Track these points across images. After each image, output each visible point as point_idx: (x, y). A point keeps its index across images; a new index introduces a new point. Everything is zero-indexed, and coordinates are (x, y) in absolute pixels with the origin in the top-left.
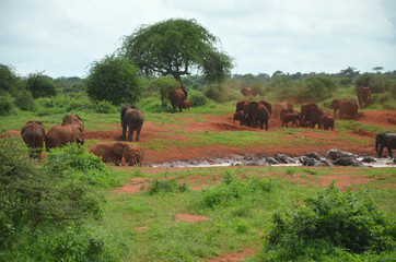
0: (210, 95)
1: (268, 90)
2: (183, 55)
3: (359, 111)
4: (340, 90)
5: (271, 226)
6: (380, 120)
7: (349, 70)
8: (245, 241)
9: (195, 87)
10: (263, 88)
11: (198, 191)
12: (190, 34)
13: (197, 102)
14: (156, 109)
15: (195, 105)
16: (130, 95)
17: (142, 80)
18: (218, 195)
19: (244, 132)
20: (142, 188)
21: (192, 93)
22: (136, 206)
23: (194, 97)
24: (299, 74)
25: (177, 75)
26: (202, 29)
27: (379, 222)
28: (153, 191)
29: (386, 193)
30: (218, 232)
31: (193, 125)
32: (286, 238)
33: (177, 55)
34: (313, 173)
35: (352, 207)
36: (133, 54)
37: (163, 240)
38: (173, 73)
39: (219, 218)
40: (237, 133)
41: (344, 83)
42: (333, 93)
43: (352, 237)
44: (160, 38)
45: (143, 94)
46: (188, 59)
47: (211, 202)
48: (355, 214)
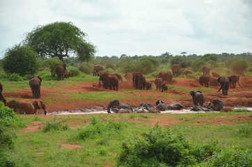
0: (82, 69)
1: (118, 66)
2: (64, 44)
3: (173, 79)
4: (161, 66)
5: (120, 151)
6: (185, 84)
7: (167, 54)
8: (104, 160)
9: (72, 65)
10: (115, 65)
11: (75, 129)
12: (68, 31)
13: (73, 74)
14: (48, 78)
15: (72, 76)
16: (31, 70)
17: (39, 60)
18: (87, 132)
19: (103, 92)
20: (40, 128)
21: (69, 68)
22: (36, 139)
23: (72, 71)
24: (136, 56)
25: (61, 57)
26: (76, 28)
27: (186, 147)
28: (47, 130)
29: (190, 129)
30: (88, 155)
31: (71, 88)
32: (130, 158)
33: (60, 44)
34: (146, 117)
35: (170, 138)
36: (32, 44)
37: (53, 161)
38: (58, 56)
39: (89, 146)
40: (99, 93)
41: (163, 62)
42: (157, 68)
43: (170, 156)
44: (49, 34)
45: (39, 69)
46: (67, 47)
47: (83, 136)
48: (172, 142)
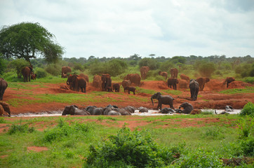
0: (49, 71)
1: (86, 68)
2: (31, 45)
3: (142, 81)
4: (129, 68)
5: (87, 153)
6: (153, 86)
7: (135, 56)
8: (71, 163)
9: (39, 66)
10: (83, 67)
11: (41, 132)
12: (35, 32)
13: (41, 75)
14: (14, 80)
15: (39, 77)
17: (4, 61)
18: (54, 134)
19: (71, 94)
20: (5, 130)
21: (36, 70)
23: (38, 72)
24: (105, 58)
25: (27, 58)
26: (43, 29)
27: (154, 149)
28: (12, 132)
29: (158, 131)
30: (54, 157)
31: (38, 90)
32: (97, 160)
33: (27, 45)
34: (114, 120)
35: (138, 140)
37: (18, 164)
38: (25, 57)
39: (55, 149)
40: (66, 94)
41: (132, 64)
42: (126, 70)
43: (137, 159)
44: (16, 34)
45: (5, 70)
46: (34, 48)
47: (50, 139)
48: (140, 145)
